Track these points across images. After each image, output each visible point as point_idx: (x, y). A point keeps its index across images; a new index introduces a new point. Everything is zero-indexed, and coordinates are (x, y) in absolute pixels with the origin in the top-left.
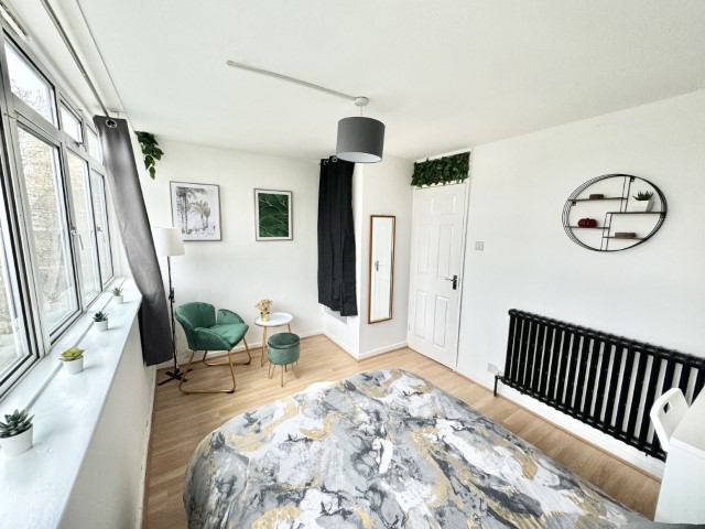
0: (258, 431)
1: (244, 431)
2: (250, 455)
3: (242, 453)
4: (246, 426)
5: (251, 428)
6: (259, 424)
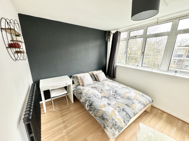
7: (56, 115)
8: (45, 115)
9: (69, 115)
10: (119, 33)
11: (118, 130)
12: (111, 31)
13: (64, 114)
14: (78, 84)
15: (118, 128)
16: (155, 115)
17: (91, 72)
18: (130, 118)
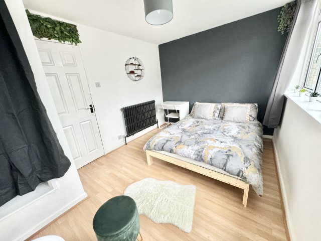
0: (230, 150)
1: (234, 154)
2: (238, 147)
3: (240, 148)
4: (232, 155)
5: (231, 153)
6: (226, 152)
17: (225, 104)
18: (162, 149)
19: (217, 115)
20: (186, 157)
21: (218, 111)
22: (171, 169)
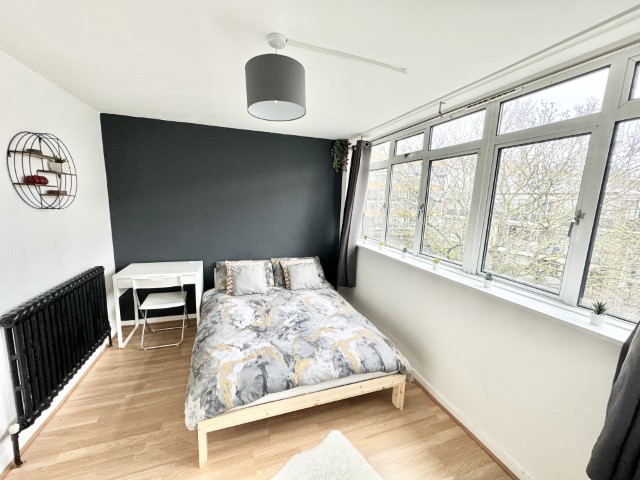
7: (140, 357)
8: (119, 351)
9: (168, 363)
10: (367, 145)
11: (208, 406)
12: (350, 141)
13: (158, 359)
14: (222, 287)
15: (210, 402)
16: (410, 424)
17: (278, 260)
18: (265, 390)
19: (272, 281)
20: (322, 381)
21: (271, 275)
22: (266, 432)
